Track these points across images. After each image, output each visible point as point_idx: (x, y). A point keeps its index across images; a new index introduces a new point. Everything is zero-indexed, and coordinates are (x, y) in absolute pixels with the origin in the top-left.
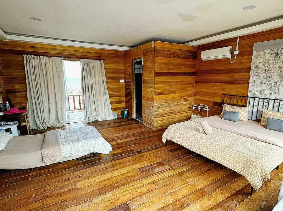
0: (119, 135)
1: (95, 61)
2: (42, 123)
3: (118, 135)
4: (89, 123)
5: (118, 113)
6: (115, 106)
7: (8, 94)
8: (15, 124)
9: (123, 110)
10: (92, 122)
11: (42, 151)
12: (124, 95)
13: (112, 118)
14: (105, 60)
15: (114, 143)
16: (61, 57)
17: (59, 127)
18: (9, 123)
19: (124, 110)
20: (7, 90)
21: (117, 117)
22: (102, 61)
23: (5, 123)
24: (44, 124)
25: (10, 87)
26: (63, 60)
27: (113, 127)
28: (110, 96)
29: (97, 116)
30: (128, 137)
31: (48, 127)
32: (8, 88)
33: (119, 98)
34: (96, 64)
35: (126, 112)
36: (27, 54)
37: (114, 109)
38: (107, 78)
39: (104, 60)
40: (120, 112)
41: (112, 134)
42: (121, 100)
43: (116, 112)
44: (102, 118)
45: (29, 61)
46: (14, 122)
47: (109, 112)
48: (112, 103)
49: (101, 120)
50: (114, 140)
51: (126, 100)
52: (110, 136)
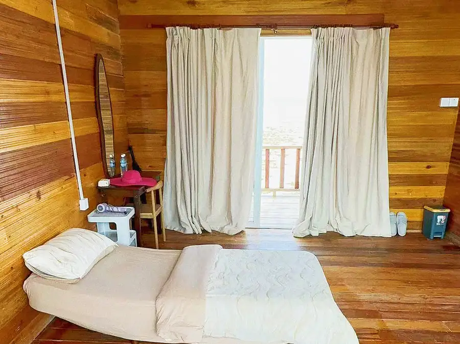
0: (396, 300)
1: (360, 32)
2: (190, 218)
3: (394, 298)
4: (310, 236)
5: (410, 219)
6: (404, 192)
7: (131, 136)
8: (125, 213)
9: (430, 209)
10: (321, 236)
11: (160, 301)
12: (448, 154)
13: (386, 231)
14: (396, 27)
15: (373, 324)
16: (257, 26)
17: (230, 234)
18: (115, 209)
19: (435, 211)
20: (128, 124)
21: (402, 233)
22: (385, 32)
23: (107, 209)
24: (195, 220)
25: (134, 118)
26: (262, 34)
27: (382, 265)
28: (394, 156)
29: (338, 218)
30: (432, 316)
31: (204, 231)
32: (131, 121)
33: (425, 164)
34: (362, 43)
35: (441, 219)
36: (174, 26)
37: (396, 204)
38: (393, 93)
39: (394, 27)
40: (417, 215)
41: (373, 291)
42: (430, 172)
43: (403, 215)
44: (353, 228)
45: (176, 46)
46: (126, 209)
47: (380, 209)
48: (395, 180)
49: (347, 233)
50: (372, 314)
51: (450, 174)
52: (365, 296)
